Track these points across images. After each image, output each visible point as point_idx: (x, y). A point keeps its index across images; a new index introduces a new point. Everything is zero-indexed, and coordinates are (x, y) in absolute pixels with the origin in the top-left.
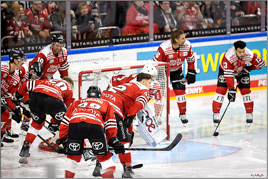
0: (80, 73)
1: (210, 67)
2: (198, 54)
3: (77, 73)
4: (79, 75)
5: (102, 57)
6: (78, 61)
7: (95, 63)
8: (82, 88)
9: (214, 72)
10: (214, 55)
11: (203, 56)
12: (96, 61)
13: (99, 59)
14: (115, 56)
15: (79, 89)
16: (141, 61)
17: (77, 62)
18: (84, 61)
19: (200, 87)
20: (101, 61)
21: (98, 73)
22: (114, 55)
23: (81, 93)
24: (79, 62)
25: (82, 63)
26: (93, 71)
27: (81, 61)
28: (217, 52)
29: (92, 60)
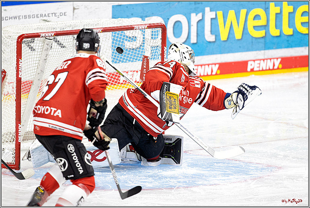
0: (19, 37)
1: (231, 32)
2: (213, 11)
3: (14, 37)
4: (18, 40)
5: (55, 12)
6: (15, 18)
7: (44, 20)
8: (22, 61)
9: (238, 40)
10: (239, 12)
11: (220, 14)
12: (45, 18)
13: (51, 15)
14: (76, 11)
15: (18, 64)
16: (119, 19)
17: (13, 18)
18: (25, 17)
19: (215, 64)
20: (52, 18)
21: (48, 38)
22: (74, 9)
23: (20, 70)
24: (18, 18)
25: (22, 20)
26: (41, 34)
27: (21, 17)
28: (244, 8)
29: (39, 16)
